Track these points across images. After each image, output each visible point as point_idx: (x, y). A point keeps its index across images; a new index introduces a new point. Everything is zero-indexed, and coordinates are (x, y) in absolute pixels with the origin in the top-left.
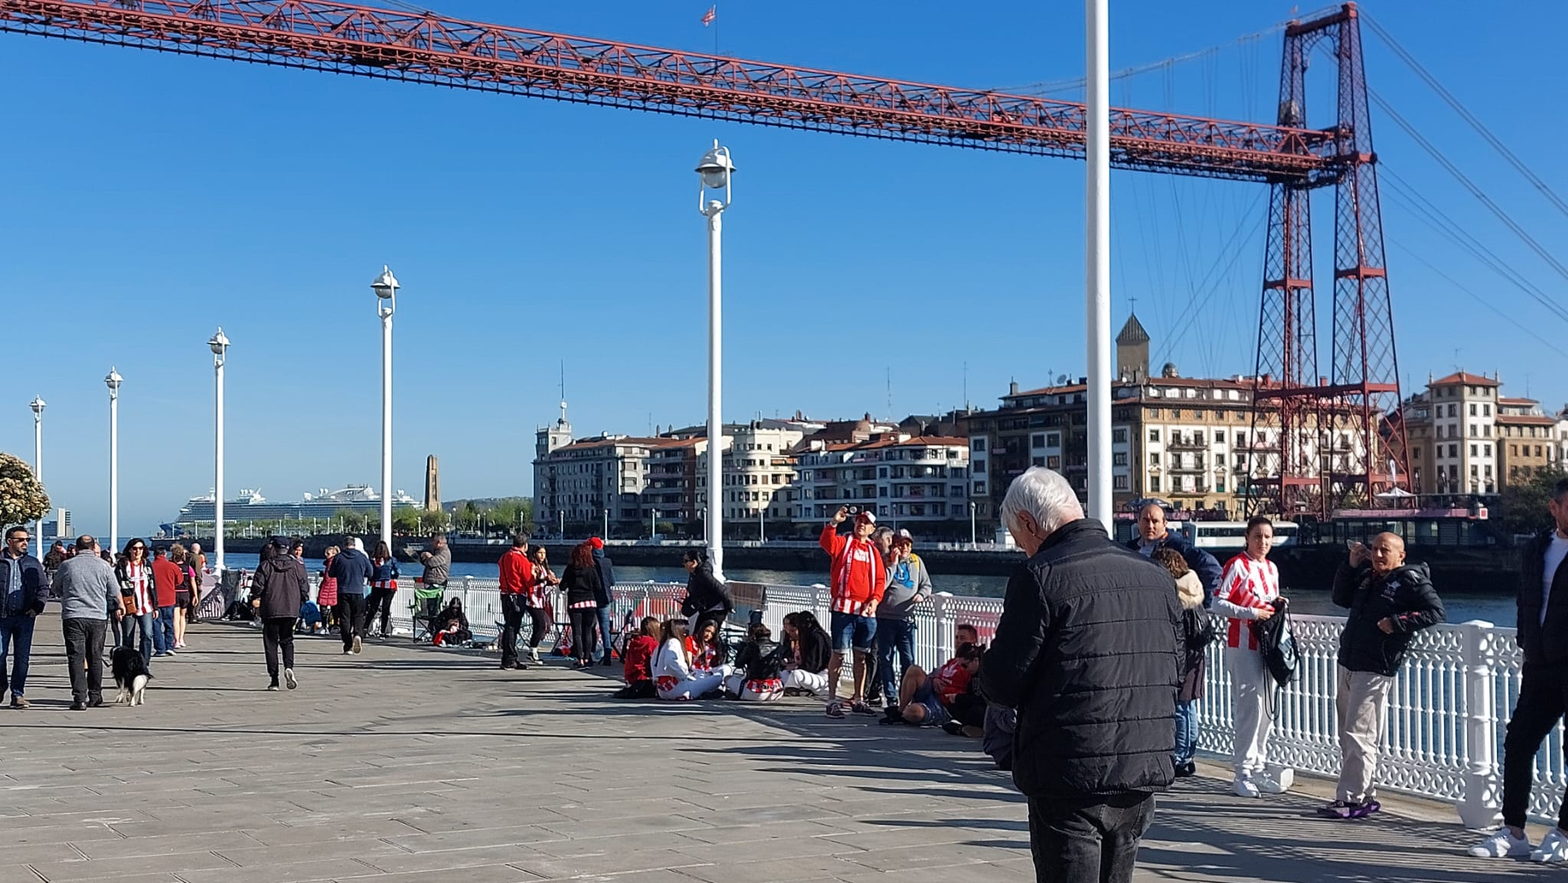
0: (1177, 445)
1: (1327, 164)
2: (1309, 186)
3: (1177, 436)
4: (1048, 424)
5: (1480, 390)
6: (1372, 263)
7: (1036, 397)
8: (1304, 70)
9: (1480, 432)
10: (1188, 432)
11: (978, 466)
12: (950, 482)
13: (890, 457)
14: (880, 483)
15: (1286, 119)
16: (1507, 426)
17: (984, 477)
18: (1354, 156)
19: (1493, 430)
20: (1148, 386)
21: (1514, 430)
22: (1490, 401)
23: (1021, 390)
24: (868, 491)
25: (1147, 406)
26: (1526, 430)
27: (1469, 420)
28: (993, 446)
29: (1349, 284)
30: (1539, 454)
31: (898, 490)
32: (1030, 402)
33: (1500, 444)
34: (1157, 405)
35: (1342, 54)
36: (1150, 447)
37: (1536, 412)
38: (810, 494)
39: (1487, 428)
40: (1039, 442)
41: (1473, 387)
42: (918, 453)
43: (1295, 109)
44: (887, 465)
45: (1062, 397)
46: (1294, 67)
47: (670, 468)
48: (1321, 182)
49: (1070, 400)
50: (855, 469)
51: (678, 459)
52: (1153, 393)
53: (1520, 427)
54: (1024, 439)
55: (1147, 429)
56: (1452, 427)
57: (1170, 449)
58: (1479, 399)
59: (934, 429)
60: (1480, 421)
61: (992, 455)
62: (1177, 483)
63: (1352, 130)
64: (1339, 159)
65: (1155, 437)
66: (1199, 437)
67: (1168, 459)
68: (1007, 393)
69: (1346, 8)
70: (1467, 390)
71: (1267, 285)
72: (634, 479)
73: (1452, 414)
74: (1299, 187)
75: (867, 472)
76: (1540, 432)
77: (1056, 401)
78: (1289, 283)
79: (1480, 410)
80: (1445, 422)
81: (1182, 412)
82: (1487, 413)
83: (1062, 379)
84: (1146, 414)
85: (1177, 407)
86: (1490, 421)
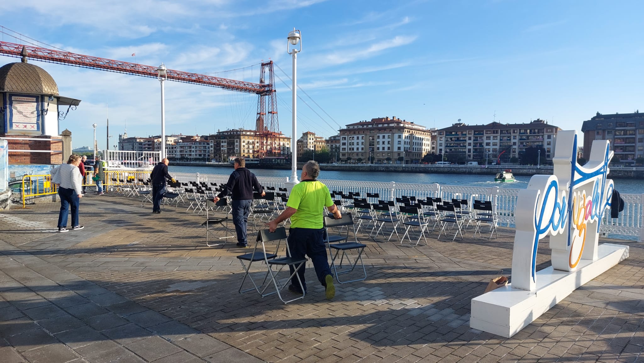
1: (267, 91)
2: (265, 95)
3: (249, 142)
4: (224, 138)
5: (311, 135)
7: (223, 132)
8: (265, 72)
9: (311, 143)
10: (251, 141)
12: (207, 150)
13: (195, 144)
14: (192, 149)
15: (261, 82)
16: (317, 142)
18: (272, 90)
20: (243, 131)
22: (314, 137)
23: (221, 131)
24: (190, 151)
27: (309, 141)
28: (214, 142)
29: (270, 115)
30: (323, 147)
31: (196, 151)
32: (222, 134)
33: (315, 145)
34: (244, 135)
35: (271, 70)
36: (243, 144)
37: (322, 139)
38: (179, 152)
39: (313, 143)
40: (222, 142)
42: (201, 143)
43: (263, 80)
44: (194, 146)
46: (263, 72)
47: (149, 145)
49: (229, 133)
50: (188, 146)
51: (151, 143)
52: (244, 133)
53: (320, 142)
54: (220, 141)
55: (242, 140)
56: (306, 142)
57: (247, 144)
58: (311, 137)
60: (311, 141)
61: (214, 145)
62: (249, 151)
63: (272, 85)
64: (269, 90)
65: (244, 142)
66: (253, 142)
67: (246, 146)
68: (218, 132)
69: (271, 61)
70: (309, 135)
71: (258, 114)
73: (306, 140)
74: (263, 95)
75: (190, 147)
76: (323, 143)
77: (226, 134)
78: (261, 114)
79: (311, 139)
80: (305, 141)
81: (250, 137)
82: (313, 139)
83: (228, 129)
84: (242, 137)
86: (313, 141)
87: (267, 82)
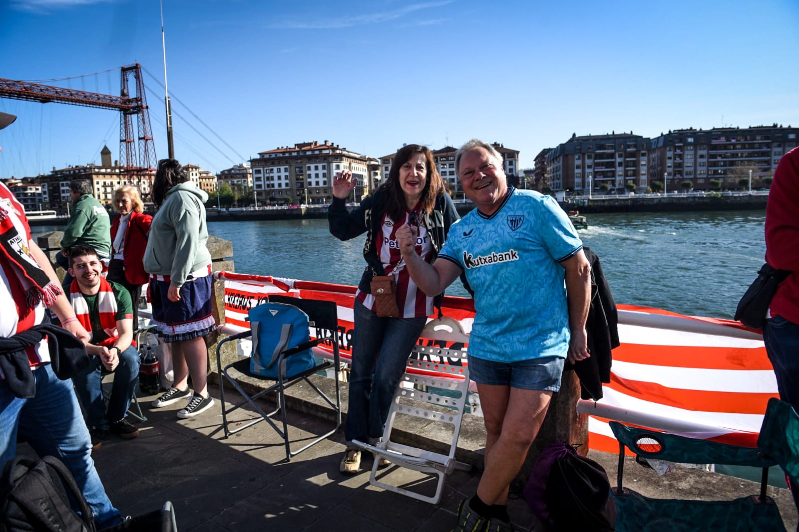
0: (105, 185)
1: (134, 108)
2: (131, 114)
3: (105, 183)
4: (65, 180)
5: (194, 169)
6: (149, 135)
7: (61, 171)
8: (127, 81)
10: (108, 182)
11: (45, 193)
12: (37, 198)
15: (123, 94)
16: (202, 179)
17: (46, 196)
18: (142, 106)
19: (198, 180)
20: (95, 168)
21: (204, 180)
22: (197, 172)
23: (57, 169)
25: (95, 174)
26: (207, 180)
28: (48, 187)
29: (143, 142)
30: (211, 186)
32: (59, 173)
33: (200, 183)
34: (98, 174)
35: (137, 77)
36: (96, 186)
37: (210, 175)
39: (197, 180)
40: (63, 185)
41: (192, 168)
42: (26, 189)
43: (125, 91)
45: (69, 171)
46: (124, 80)
48: (134, 113)
49: (72, 172)
52: (97, 170)
53: (206, 179)
54: (58, 184)
55: (95, 181)
57: (103, 186)
58: (194, 172)
59: (33, 181)
60: (195, 177)
61: (49, 190)
62: (106, 196)
63: (141, 99)
64: (137, 107)
65: (98, 183)
66: (112, 183)
67: (102, 190)
68: (52, 170)
69: (137, 65)
70: (190, 169)
71: (121, 141)
74: (128, 114)
76: (211, 180)
77: (68, 173)
78: (127, 141)
79: (194, 174)
81: (106, 176)
82: (196, 175)
83: (70, 166)
84: (94, 177)
85: (104, 174)
86: (197, 177)
87: (132, 94)
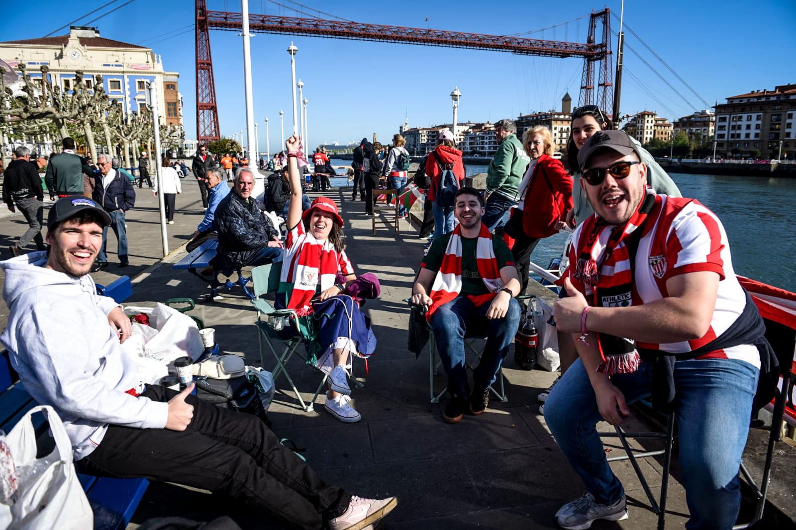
1: (598, 54)
2: (594, 60)
3: (562, 129)
5: (650, 116)
6: (609, 82)
7: (527, 117)
8: (595, 27)
9: (649, 128)
10: (565, 127)
13: (488, 134)
14: (486, 141)
15: (589, 41)
16: (657, 126)
18: (606, 51)
19: (653, 127)
20: (554, 115)
21: (659, 127)
22: (653, 119)
23: (523, 115)
24: (483, 143)
25: (554, 120)
26: (663, 127)
27: (646, 124)
29: (602, 88)
30: (666, 134)
31: (490, 142)
32: (524, 119)
33: (655, 131)
34: (557, 120)
35: (605, 23)
37: (667, 122)
38: (468, 144)
39: (651, 127)
41: (648, 115)
43: (592, 38)
44: (488, 136)
45: (533, 117)
46: (592, 27)
47: (433, 136)
48: (597, 59)
49: (535, 118)
50: (479, 137)
51: (435, 134)
52: (556, 116)
53: (661, 126)
54: (523, 129)
56: (641, 126)
57: (560, 132)
58: (650, 118)
60: (650, 125)
62: (561, 141)
63: (606, 44)
64: (602, 53)
65: (555, 129)
67: (559, 135)
68: (519, 116)
69: (606, 9)
70: (646, 116)
71: (582, 88)
72: (424, 139)
73: (641, 123)
74: (592, 60)
75: (483, 138)
76: (667, 128)
77: (531, 119)
78: (587, 87)
79: (650, 121)
80: (639, 125)
81: (564, 122)
82: (652, 122)
83: (533, 112)
84: (553, 122)
85: (562, 120)
86: (652, 125)
